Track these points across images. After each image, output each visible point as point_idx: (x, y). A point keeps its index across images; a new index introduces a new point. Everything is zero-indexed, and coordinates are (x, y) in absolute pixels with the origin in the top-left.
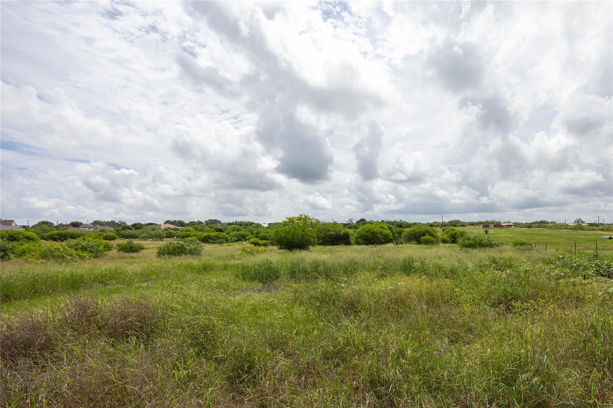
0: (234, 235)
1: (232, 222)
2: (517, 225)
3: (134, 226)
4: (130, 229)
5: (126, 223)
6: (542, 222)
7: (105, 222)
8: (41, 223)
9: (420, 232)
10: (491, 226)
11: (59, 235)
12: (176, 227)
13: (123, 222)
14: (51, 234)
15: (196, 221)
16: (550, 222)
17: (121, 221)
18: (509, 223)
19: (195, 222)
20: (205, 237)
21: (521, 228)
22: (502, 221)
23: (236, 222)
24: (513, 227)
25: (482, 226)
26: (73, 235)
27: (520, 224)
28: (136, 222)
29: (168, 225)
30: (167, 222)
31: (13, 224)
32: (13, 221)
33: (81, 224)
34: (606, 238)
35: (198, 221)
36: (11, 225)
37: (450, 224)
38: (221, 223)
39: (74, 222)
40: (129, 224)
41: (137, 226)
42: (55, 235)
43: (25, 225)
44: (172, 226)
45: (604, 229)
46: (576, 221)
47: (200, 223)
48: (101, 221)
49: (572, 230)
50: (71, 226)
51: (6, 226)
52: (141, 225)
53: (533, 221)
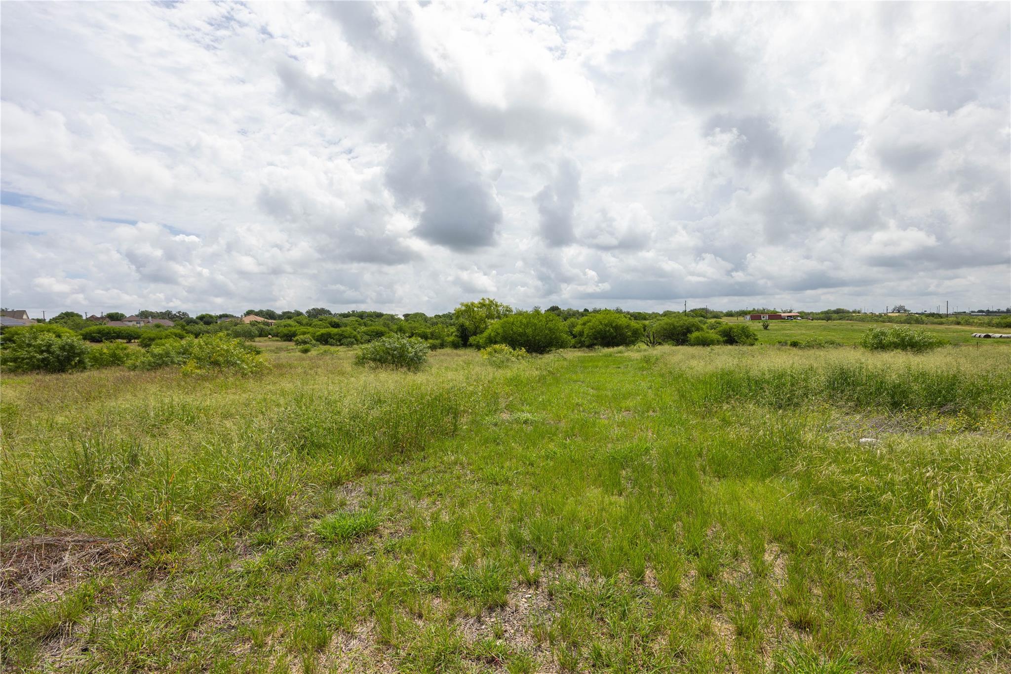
0: (364, 333)
1: (346, 312)
2: (803, 315)
3: (201, 318)
4: (197, 323)
5: (188, 315)
6: (838, 311)
7: (157, 313)
8: (63, 315)
9: (681, 327)
10: (763, 317)
11: (99, 332)
12: (266, 320)
13: (183, 313)
14: (88, 331)
15: (293, 312)
16: (851, 311)
17: (180, 312)
18: (790, 312)
19: (291, 313)
20: (322, 335)
21: (812, 320)
22: (779, 310)
23: (353, 312)
24: (799, 318)
25: (748, 317)
26: (120, 332)
27: (809, 314)
28: (204, 313)
29: (252, 318)
30: (249, 313)
31: (25, 317)
32: (25, 311)
33: (122, 315)
34: (980, 336)
35: (295, 311)
36: (22, 318)
37: (696, 315)
38: (331, 314)
39: (112, 314)
40: (193, 315)
41: (206, 320)
42: (94, 333)
43: (39, 318)
44: (260, 319)
45: (960, 322)
46: (894, 310)
47: (299, 314)
48: (151, 312)
49: (902, 323)
50: (107, 319)
51: (16, 320)
52: (211, 317)
53: (823, 310)
